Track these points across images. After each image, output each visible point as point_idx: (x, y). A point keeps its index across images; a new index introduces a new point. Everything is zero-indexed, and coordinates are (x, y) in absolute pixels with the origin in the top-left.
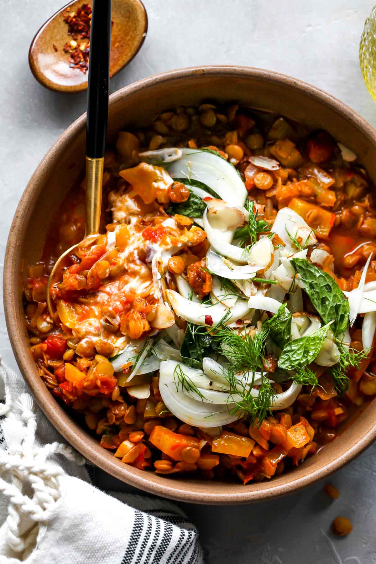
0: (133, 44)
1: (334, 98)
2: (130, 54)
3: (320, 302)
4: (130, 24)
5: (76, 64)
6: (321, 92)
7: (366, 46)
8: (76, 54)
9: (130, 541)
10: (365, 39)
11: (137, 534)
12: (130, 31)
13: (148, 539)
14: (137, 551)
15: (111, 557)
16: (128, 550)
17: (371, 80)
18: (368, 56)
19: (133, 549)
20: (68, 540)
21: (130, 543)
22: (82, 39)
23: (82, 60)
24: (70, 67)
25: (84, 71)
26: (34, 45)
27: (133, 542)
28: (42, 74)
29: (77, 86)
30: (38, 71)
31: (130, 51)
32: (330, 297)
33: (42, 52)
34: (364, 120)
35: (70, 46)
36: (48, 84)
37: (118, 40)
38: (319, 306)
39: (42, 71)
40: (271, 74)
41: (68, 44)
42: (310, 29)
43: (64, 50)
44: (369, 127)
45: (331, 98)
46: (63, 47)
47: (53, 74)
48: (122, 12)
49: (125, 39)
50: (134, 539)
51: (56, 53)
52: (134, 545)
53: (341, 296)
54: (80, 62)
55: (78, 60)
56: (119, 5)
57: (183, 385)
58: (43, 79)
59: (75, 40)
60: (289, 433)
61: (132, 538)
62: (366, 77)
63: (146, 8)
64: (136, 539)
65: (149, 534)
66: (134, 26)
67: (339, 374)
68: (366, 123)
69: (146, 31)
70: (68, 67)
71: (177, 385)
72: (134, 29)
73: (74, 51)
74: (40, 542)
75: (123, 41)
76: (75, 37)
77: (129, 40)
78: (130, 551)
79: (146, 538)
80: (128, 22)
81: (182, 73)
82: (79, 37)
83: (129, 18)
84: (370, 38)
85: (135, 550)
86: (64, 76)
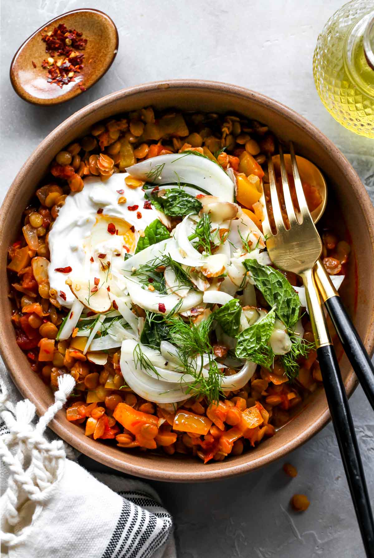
0: (105, 60)
1: (288, 108)
2: (102, 69)
3: (272, 297)
4: (102, 42)
5: (53, 79)
6: (277, 103)
7: (318, 60)
8: (53, 70)
9: (118, 525)
10: (317, 54)
11: (125, 519)
12: (102, 48)
13: (134, 524)
14: (124, 535)
15: (100, 539)
16: (115, 533)
17: (323, 91)
18: (320, 69)
19: (119, 533)
20: (62, 520)
21: (117, 527)
22: (59, 56)
23: (59, 75)
24: (48, 82)
25: (61, 85)
26: (15, 62)
27: (120, 526)
28: (23, 89)
29: (54, 99)
30: (19, 86)
31: (103, 66)
32: (282, 292)
33: (22, 69)
34: (316, 129)
35: (48, 63)
36: (27, 98)
37: (92, 56)
38: (272, 301)
39: (22, 85)
40: (231, 87)
41: (46, 61)
42: (269, 43)
43: (42, 66)
44: (320, 135)
45: (285, 108)
46: (41, 64)
47: (33, 89)
48: (95, 31)
49: (98, 56)
50: (121, 524)
51: (35, 69)
52: (121, 529)
53: (292, 291)
54: (57, 77)
55: (55, 75)
56: (93, 25)
57: (141, 363)
58: (23, 94)
59: (52, 57)
60: (243, 415)
61: (120, 523)
62: (318, 88)
63: (117, 27)
64: (123, 524)
65: (135, 520)
66: (106, 43)
67: (290, 362)
68: (318, 131)
69: (117, 47)
70: (46, 81)
71: (136, 362)
72: (106, 46)
73: (51, 67)
74: (35, 520)
75: (96, 57)
76: (52, 54)
77: (101, 56)
78: (117, 534)
79: (132, 523)
80: (100, 40)
81: (149, 87)
82: (56, 54)
83: (101, 36)
84: (322, 52)
85: (121, 534)
86: (42, 90)
